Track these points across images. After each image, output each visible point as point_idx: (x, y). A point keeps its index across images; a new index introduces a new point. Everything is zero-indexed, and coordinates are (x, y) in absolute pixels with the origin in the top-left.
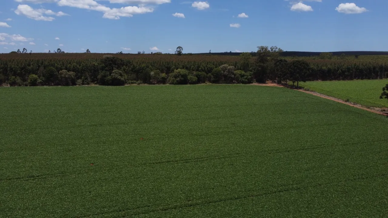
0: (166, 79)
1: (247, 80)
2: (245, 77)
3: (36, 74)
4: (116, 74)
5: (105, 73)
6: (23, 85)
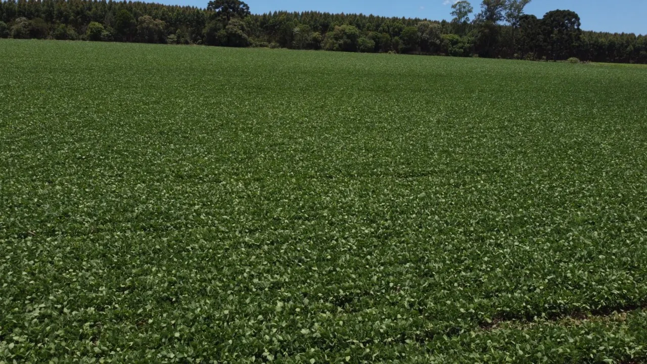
0: (319, 42)
1: (462, 50)
2: (460, 45)
4: (235, 25)
5: (216, 24)
6: (79, 39)
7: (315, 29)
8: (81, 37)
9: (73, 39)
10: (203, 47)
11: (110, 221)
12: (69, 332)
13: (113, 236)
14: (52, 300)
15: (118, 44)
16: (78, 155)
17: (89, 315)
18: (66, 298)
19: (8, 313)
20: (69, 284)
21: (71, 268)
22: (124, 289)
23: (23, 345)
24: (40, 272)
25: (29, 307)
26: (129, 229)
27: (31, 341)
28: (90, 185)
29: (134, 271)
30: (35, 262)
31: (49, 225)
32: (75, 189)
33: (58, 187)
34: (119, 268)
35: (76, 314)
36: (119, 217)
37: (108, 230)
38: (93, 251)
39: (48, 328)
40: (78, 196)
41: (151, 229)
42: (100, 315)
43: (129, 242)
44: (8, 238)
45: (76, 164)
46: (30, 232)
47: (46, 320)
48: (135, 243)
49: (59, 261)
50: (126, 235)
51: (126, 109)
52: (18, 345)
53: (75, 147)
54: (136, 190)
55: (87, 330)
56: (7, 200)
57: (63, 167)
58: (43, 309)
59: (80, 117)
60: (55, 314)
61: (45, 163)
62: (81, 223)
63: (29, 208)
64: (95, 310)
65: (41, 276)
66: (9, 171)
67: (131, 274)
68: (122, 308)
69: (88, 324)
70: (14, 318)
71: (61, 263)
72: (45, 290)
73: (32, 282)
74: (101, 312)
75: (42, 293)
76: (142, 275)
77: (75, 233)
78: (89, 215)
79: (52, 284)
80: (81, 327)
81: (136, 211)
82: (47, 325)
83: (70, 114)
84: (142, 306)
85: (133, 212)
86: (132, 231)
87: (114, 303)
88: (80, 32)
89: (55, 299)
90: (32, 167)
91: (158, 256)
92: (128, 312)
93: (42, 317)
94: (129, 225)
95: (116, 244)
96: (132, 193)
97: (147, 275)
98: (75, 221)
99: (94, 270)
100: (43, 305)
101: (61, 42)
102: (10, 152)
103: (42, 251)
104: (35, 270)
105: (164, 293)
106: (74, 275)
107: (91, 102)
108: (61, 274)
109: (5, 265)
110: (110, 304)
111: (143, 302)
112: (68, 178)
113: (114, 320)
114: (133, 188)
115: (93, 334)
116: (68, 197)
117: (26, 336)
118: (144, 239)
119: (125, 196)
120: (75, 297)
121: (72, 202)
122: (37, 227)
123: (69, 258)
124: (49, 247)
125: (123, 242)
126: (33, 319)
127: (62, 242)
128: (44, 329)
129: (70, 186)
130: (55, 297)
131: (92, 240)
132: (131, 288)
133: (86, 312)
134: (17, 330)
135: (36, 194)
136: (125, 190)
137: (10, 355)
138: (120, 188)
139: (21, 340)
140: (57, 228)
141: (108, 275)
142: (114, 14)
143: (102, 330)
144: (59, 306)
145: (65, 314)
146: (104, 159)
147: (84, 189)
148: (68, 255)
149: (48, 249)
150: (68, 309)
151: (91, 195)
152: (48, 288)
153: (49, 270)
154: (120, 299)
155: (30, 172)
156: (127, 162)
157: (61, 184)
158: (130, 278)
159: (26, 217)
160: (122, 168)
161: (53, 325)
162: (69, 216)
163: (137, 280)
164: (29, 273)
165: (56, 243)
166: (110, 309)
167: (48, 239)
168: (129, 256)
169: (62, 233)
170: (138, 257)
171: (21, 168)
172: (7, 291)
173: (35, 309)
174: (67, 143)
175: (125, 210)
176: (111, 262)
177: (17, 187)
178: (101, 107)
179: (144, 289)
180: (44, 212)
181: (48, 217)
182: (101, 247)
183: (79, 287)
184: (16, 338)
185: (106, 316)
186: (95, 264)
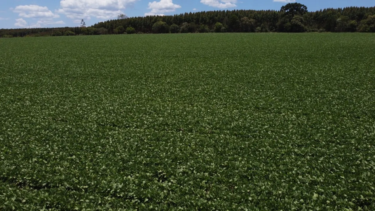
0: (355, 27)
3: (221, 22)
4: (297, 19)
5: (285, 19)
6: (210, 32)
7: (353, 18)
8: (211, 30)
9: (207, 32)
10: (276, 33)
11: (219, 128)
12: (195, 183)
13: (220, 137)
14: (189, 165)
15: (229, 33)
16: (206, 92)
17: (205, 177)
18: (195, 165)
19: (169, 167)
20: (197, 159)
21: (199, 150)
22: (223, 167)
23: (175, 185)
24: (184, 150)
25: (179, 167)
26: (228, 134)
27: (178, 184)
28: (210, 108)
29: (229, 158)
30: (183, 144)
31: (190, 127)
32: (203, 109)
33: (195, 108)
34: (221, 155)
35: (199, 175)
36: (223, 127)
37: (218, 133)
38: (210, 143)
39: (186, 179)
40: (204, 113)
41: (240, 136)
42: (211, 178)
43: (228, 141)
44: (172, 130)
45: (204, 96)
46: (181, 129)
47: (185, 175)
48: (231, 142)
49: (193, 146)
50: (227, 137)
51: (231, 69)
52: (173, 184)
53: (204, 88)
54: (233, 113)
55: (204, 184)
56: (173, 112)
57: (198, 98)
58: (184, 169)
59: (207, 72)
60: (190, 172)
61: (190, 95)
62: (205, 128)
63: (182, 117)
64: (208, 175)
65: (185, 152)
66: (175, 98)
67: (228, 159)
68: (222, 177)
69: (204, 181)
70: (172, 170)
71: (194, 147)
72: (186, 159)
73: (180, 154)
74: (211, 177)
75: (185, 160)
76: (233, 160)
77: (202, 132)
78: (209, 124)
79: (189, 157)
80: (201, 182)
81: (233, 125)
82: (186, 177)
83: (203, 71)
84: (232, 178)
85: (231, 125)
86: (229, 136)
87: (218, 173)
88: (211, 28)
89: (190, 165)
90: (184, 97)
91: (243, 152)
92: (224, 179)
93: (184, 173)
94: (228, 132)
95: (221, 141)
96: (231, 114)
97: (236, 161)
98: (202, 126)
99: (209, 153)
100: (184, 167)
101: (202, 34)
102: (176, 88)
103: (186, 139)
104: (182, 148)
105: (244, 173)
106: (200, 154)
107: (213, 65)
108: (193, 152)
109: (170, 143)
110: (216, 173)
111: (233, 176)
112: (200, 103)
113: (217, 182)
114: (232, 112)
115: (206, 187)
116: (200, 114)
117: (176, 181)
118: (235, 141)
119: (227, 116)
120: (199, 166)
121: (201, 116)
122: (185, 127)
123: (198, 145)
124: (189, 138)
125: (224, 141)
126: (180, 173)
127: (195, 136)
128: (184, 179)
129: (201, 108)
130: (190, 164)
131: (209, 137)
132: (227, 167)
133: (204, 175)
134: (173, 176)
135: (185, 110)
136: (227, 113)
137: (169, 188)
138: (225, 111)
139: (174, 182)
140: (193, 129)
141: (216, 157)
142: (228, 17)
143: (211, 186)
144: (192, 169)
145: (194, 173)
146: (218, 95)
147: (207, 110)
148: (197, 143)
149: (189, 139)
150: (196, 171)
151: (210, 114)
152: (187, 159)
153: (188, 150)
154: (221, 171)
155: (184, 99)
156: (229, 97)
157: (197, 106)
158: (227, 161)
159: (180, 121)
160: (227, 101)
161: (188, 178)
162: (199, 123)
163: (230, 163)
164: (179, 149)
165: (193, 136)
166: (216, 176)
167: (189, 134)
168: (227, 149)
169: (196, 132)
170: (232, 150)
171: (180, 96)
172: (170, 157)
173: (181, 168)
174: (201, 85)
175: (227, 124)
176: (218, 151)
177: (177, 106)
178: (218, 67)
179: (234, 169)
180: (188, 120)
181: (190, 122)
182: (214, 142)
183: (201, 161)
184: (172, 180)
185: (213, 179)
186: (210, 150)
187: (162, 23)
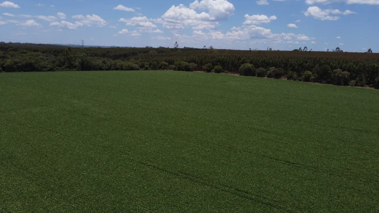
3: (311, 71)
6: (298, 80)
9: (295, 80)
10: (373, 89)
187: (249, 65)
